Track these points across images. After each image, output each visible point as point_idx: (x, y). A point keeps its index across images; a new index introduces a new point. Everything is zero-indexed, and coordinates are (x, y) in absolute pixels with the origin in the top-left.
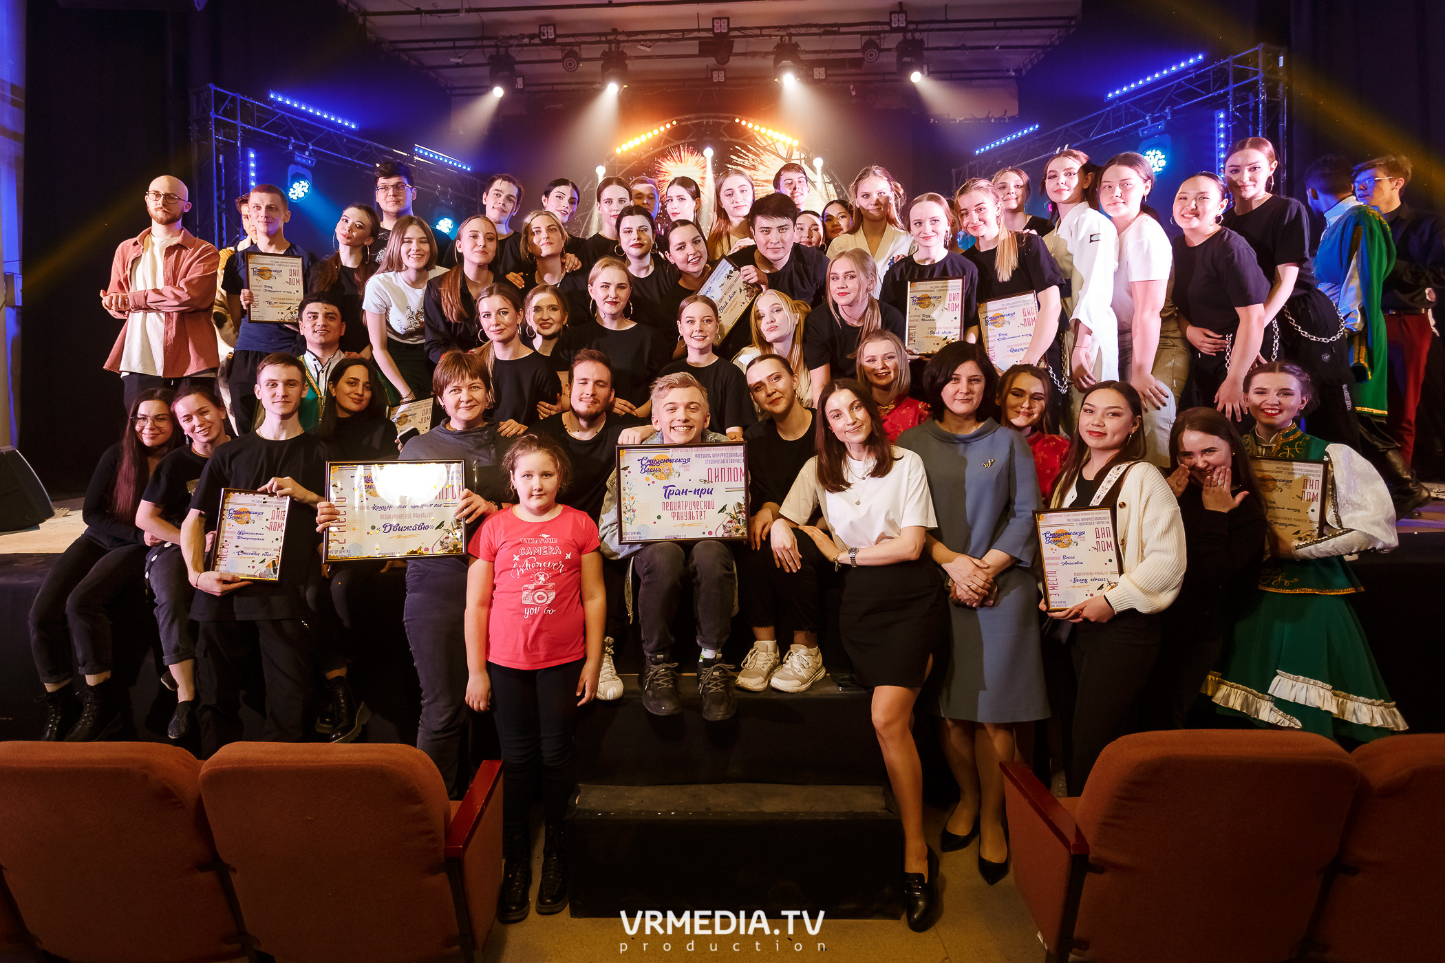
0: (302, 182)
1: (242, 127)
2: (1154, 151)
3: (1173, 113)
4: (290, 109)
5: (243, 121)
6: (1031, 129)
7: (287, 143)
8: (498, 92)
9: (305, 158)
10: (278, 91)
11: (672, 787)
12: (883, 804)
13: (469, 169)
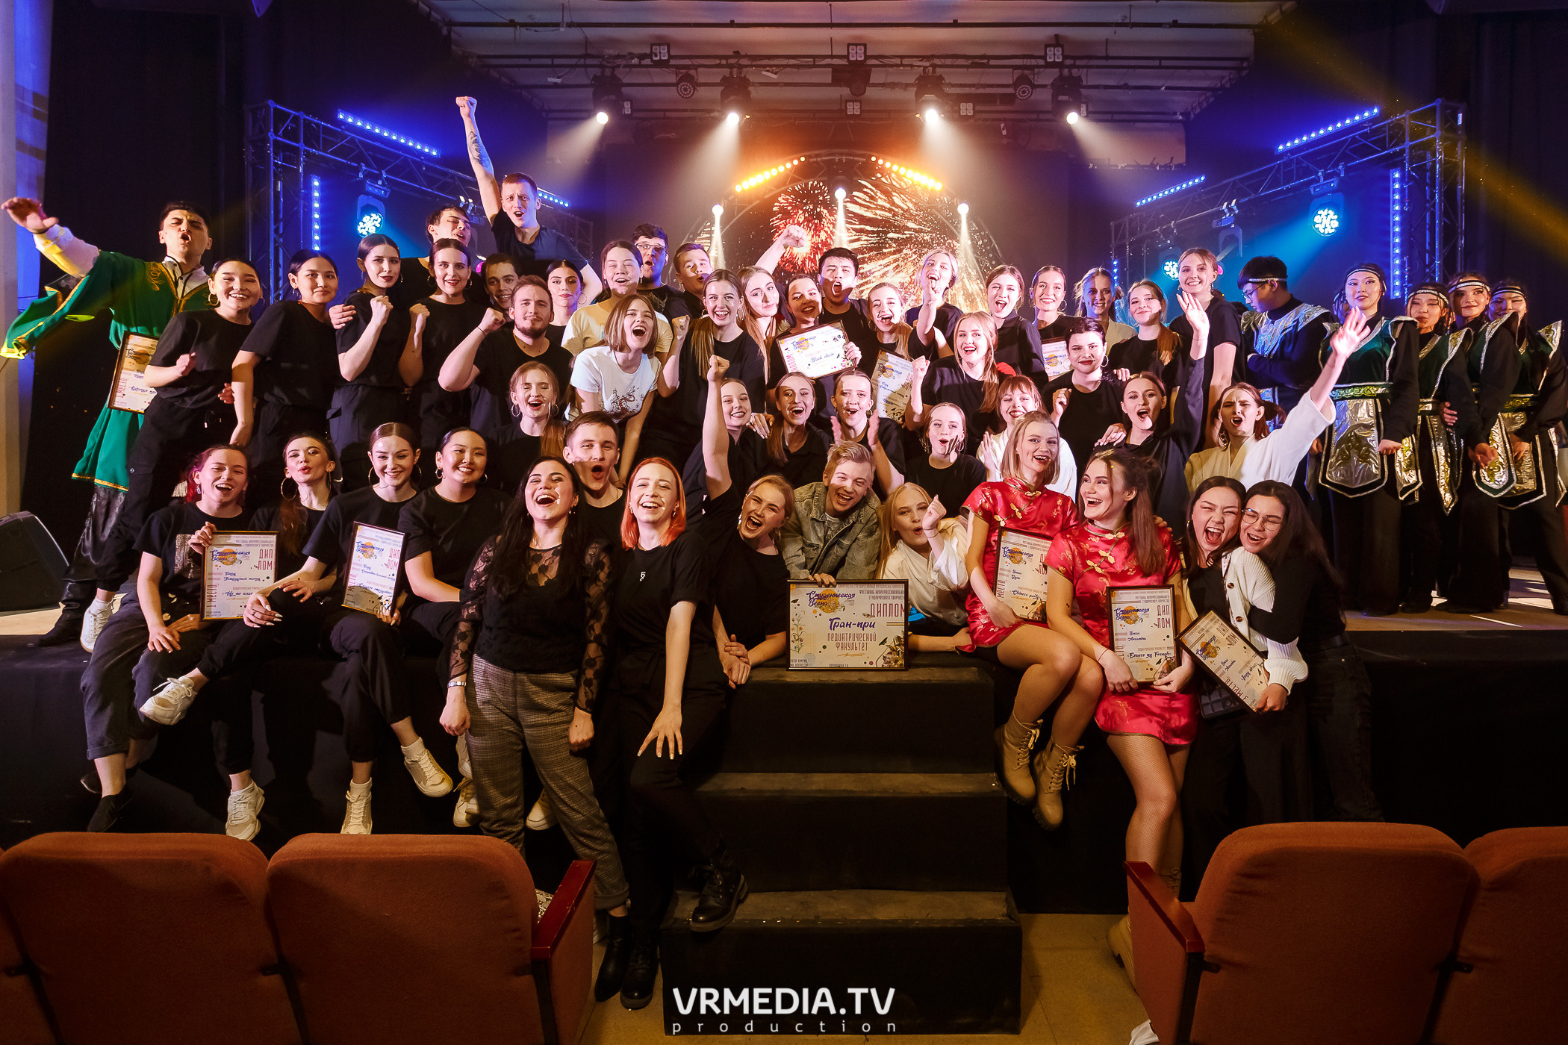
0: (374, 215)
1: (305, 151)
2: (1326, 210)
3: (1347, 170)
4: (361, 131)
5: (306, 143)
6: (1197, 181)
7: (357, 170)
8: (602, 118)
9: (378, 188)
10: (348, 111)
11: (779, 894)
12: (1005, 910)
13: (567, 205)
